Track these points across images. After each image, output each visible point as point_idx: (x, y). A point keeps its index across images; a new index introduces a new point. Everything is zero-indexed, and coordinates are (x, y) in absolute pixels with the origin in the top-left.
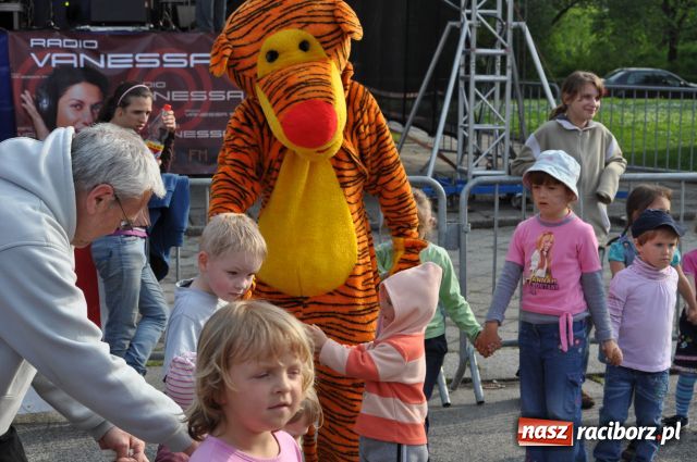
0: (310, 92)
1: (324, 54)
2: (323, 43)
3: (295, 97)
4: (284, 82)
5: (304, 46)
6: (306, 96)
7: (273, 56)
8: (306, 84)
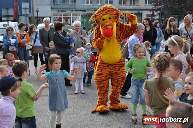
0: (109, 27)
1: (113, 20)
2: (113, 18)
3: (106, 28)
4: (104, 25)
5: (110, 18)
6: (108, 28)
7: (104, 20)
8: (109, 25)
